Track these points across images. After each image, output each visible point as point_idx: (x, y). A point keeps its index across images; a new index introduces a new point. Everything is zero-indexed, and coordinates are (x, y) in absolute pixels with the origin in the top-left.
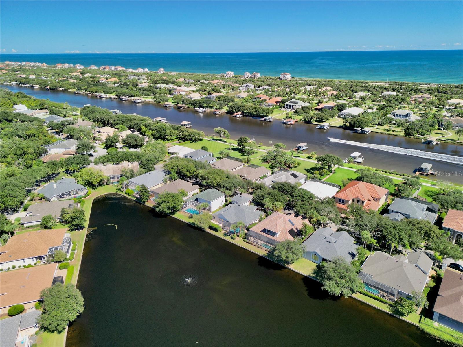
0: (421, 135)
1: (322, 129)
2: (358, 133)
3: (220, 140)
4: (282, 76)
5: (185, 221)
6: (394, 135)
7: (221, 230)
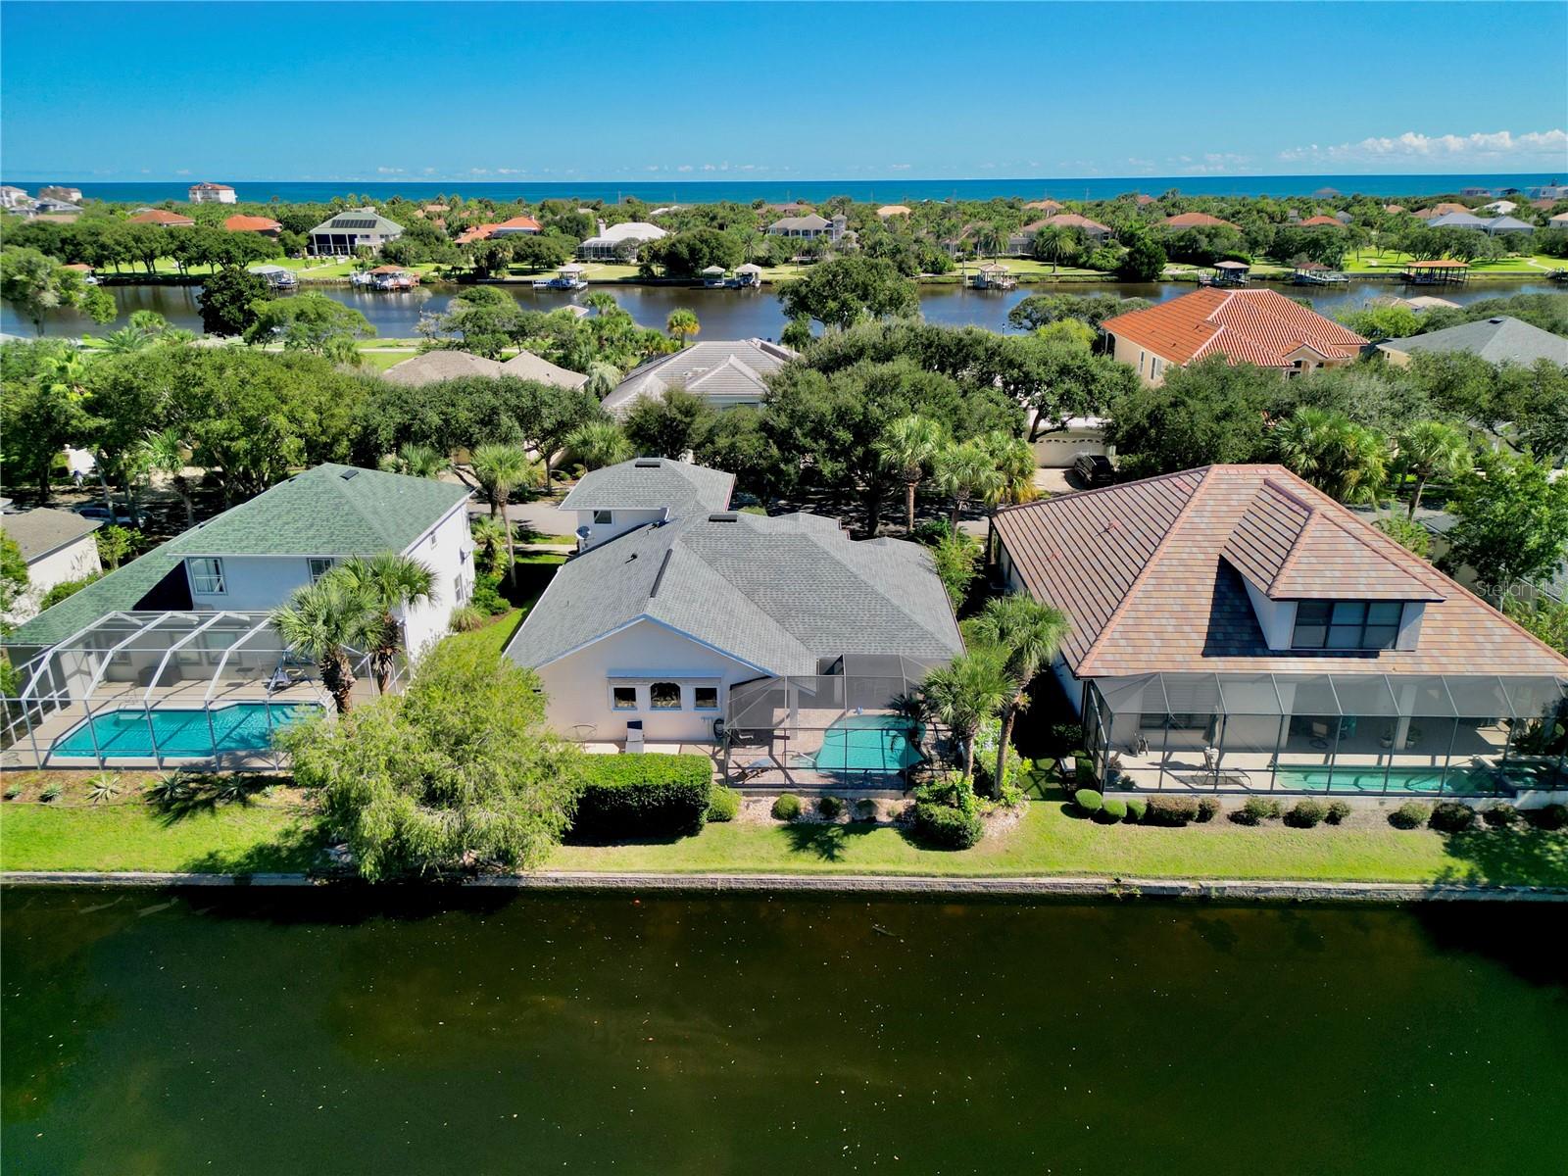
0: (934, 272)
1: (566, 288)
2: (720, 288)
4: (196, 197)
5: (130, 876)
7: (718, 796)
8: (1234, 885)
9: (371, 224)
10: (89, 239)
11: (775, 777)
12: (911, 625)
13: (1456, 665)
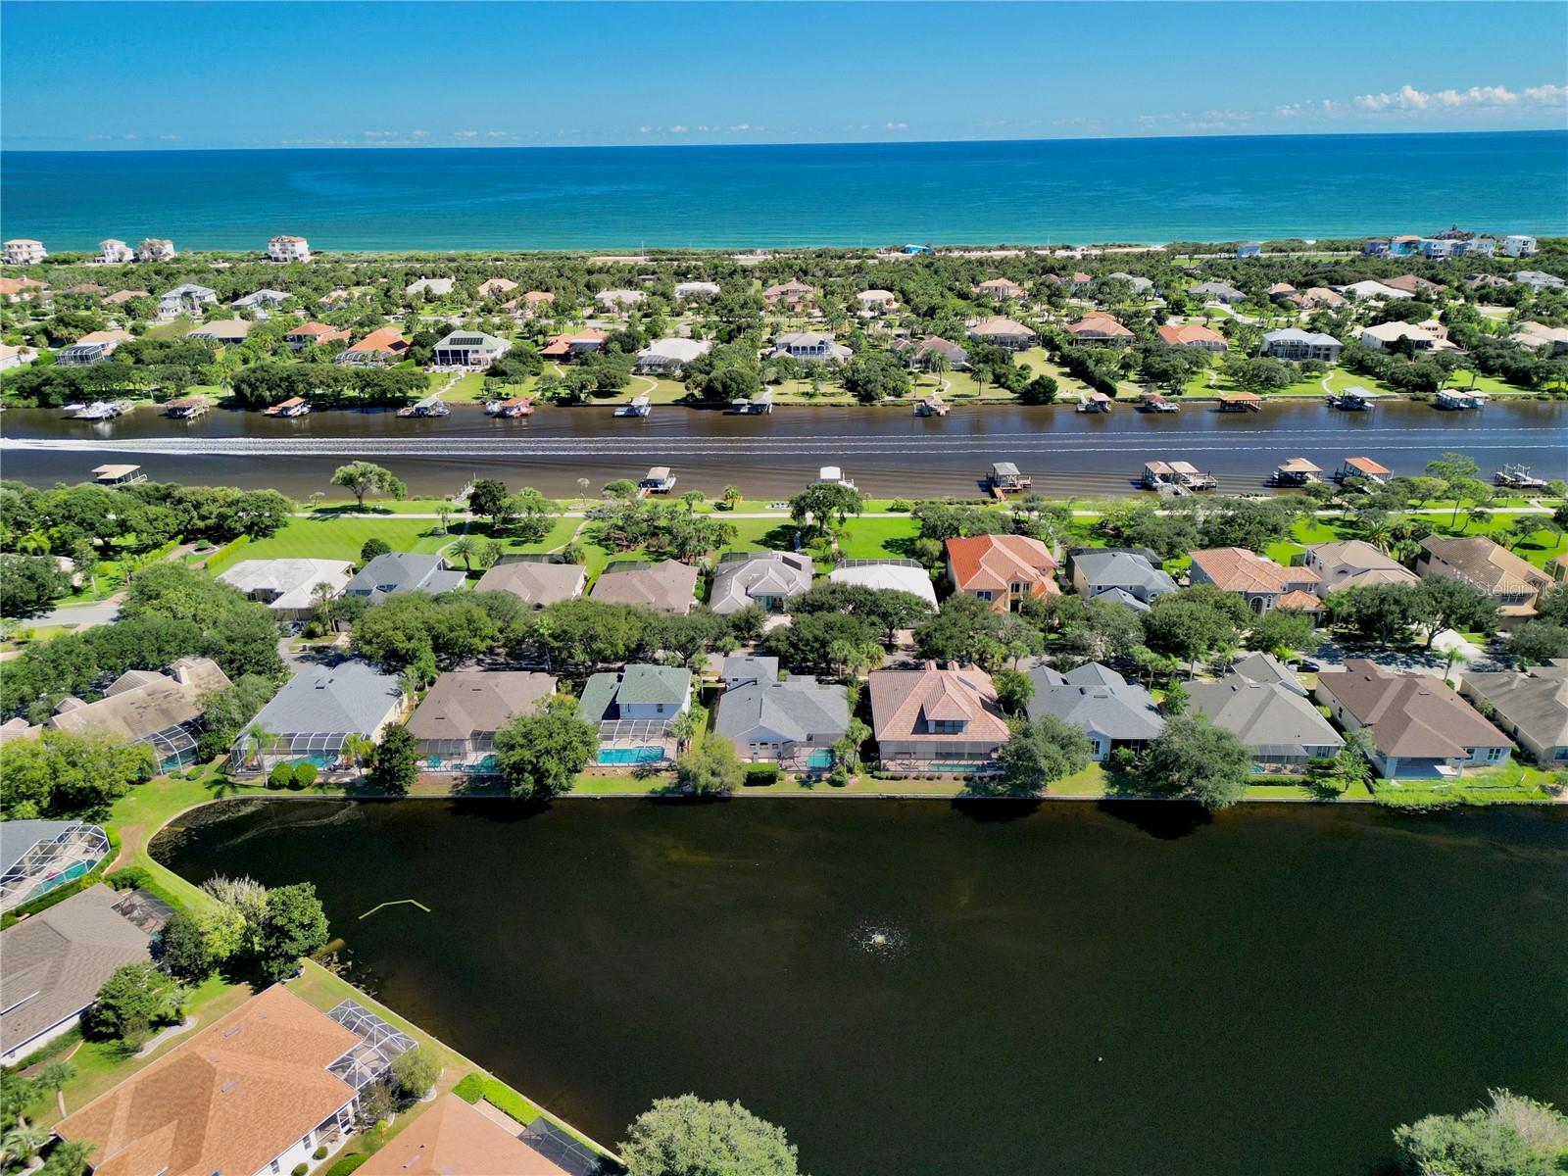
0: (895, 395)
1: (637, 416)
2: (744, 414)
3: (361, 509)
4: (276, 249)
5: (635, 795)
6: (832, 405)
7: (781, 774)
8: (909, 795)
9: (479, 341)
10: (301, 378)
11: (796, 769)
12: (834, 722)
13: (978, 738)
